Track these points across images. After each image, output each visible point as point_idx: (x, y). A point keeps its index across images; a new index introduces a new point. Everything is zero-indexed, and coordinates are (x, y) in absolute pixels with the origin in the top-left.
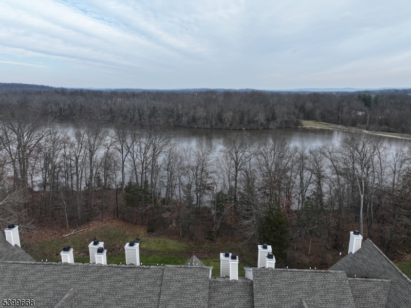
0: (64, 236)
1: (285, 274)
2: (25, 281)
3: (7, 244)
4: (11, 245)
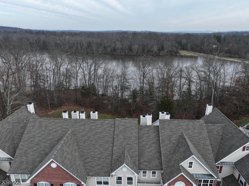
0: (48, 113)
1: (175, 122)
2: (46, 127)
4: (31, 113)
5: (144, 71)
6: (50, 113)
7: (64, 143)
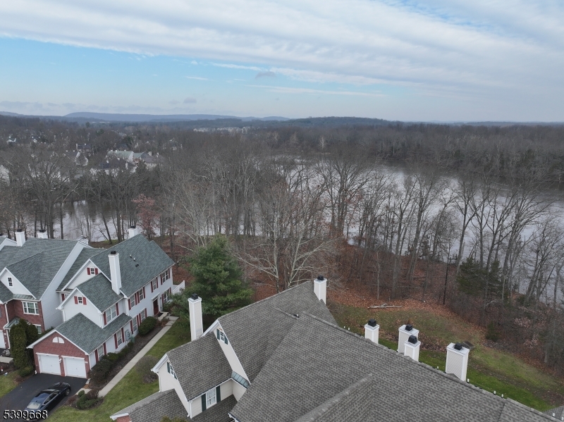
0: (372, 306)
2: (325, 344)
3: (314, 297)
4: (318, 299)
6: (376, 307)
7: (341, 404)
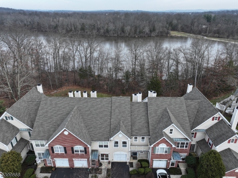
0: (51, 93)
1: (160, 99)
2: (56, 104)
3: (39, 92)
5: (136, 54)
6: (53, 93)
7: (72, 116)
